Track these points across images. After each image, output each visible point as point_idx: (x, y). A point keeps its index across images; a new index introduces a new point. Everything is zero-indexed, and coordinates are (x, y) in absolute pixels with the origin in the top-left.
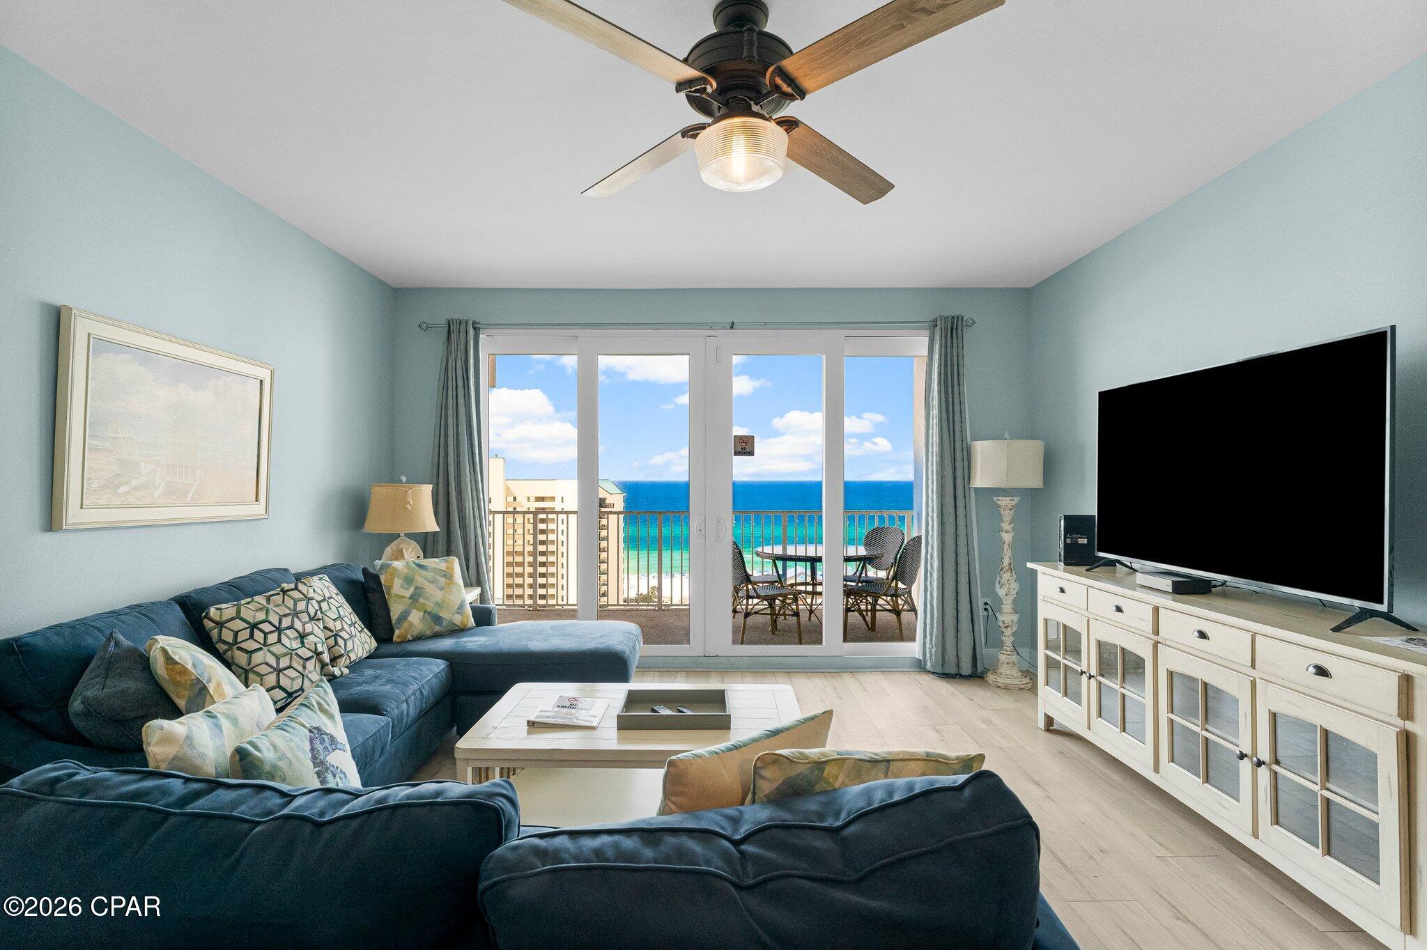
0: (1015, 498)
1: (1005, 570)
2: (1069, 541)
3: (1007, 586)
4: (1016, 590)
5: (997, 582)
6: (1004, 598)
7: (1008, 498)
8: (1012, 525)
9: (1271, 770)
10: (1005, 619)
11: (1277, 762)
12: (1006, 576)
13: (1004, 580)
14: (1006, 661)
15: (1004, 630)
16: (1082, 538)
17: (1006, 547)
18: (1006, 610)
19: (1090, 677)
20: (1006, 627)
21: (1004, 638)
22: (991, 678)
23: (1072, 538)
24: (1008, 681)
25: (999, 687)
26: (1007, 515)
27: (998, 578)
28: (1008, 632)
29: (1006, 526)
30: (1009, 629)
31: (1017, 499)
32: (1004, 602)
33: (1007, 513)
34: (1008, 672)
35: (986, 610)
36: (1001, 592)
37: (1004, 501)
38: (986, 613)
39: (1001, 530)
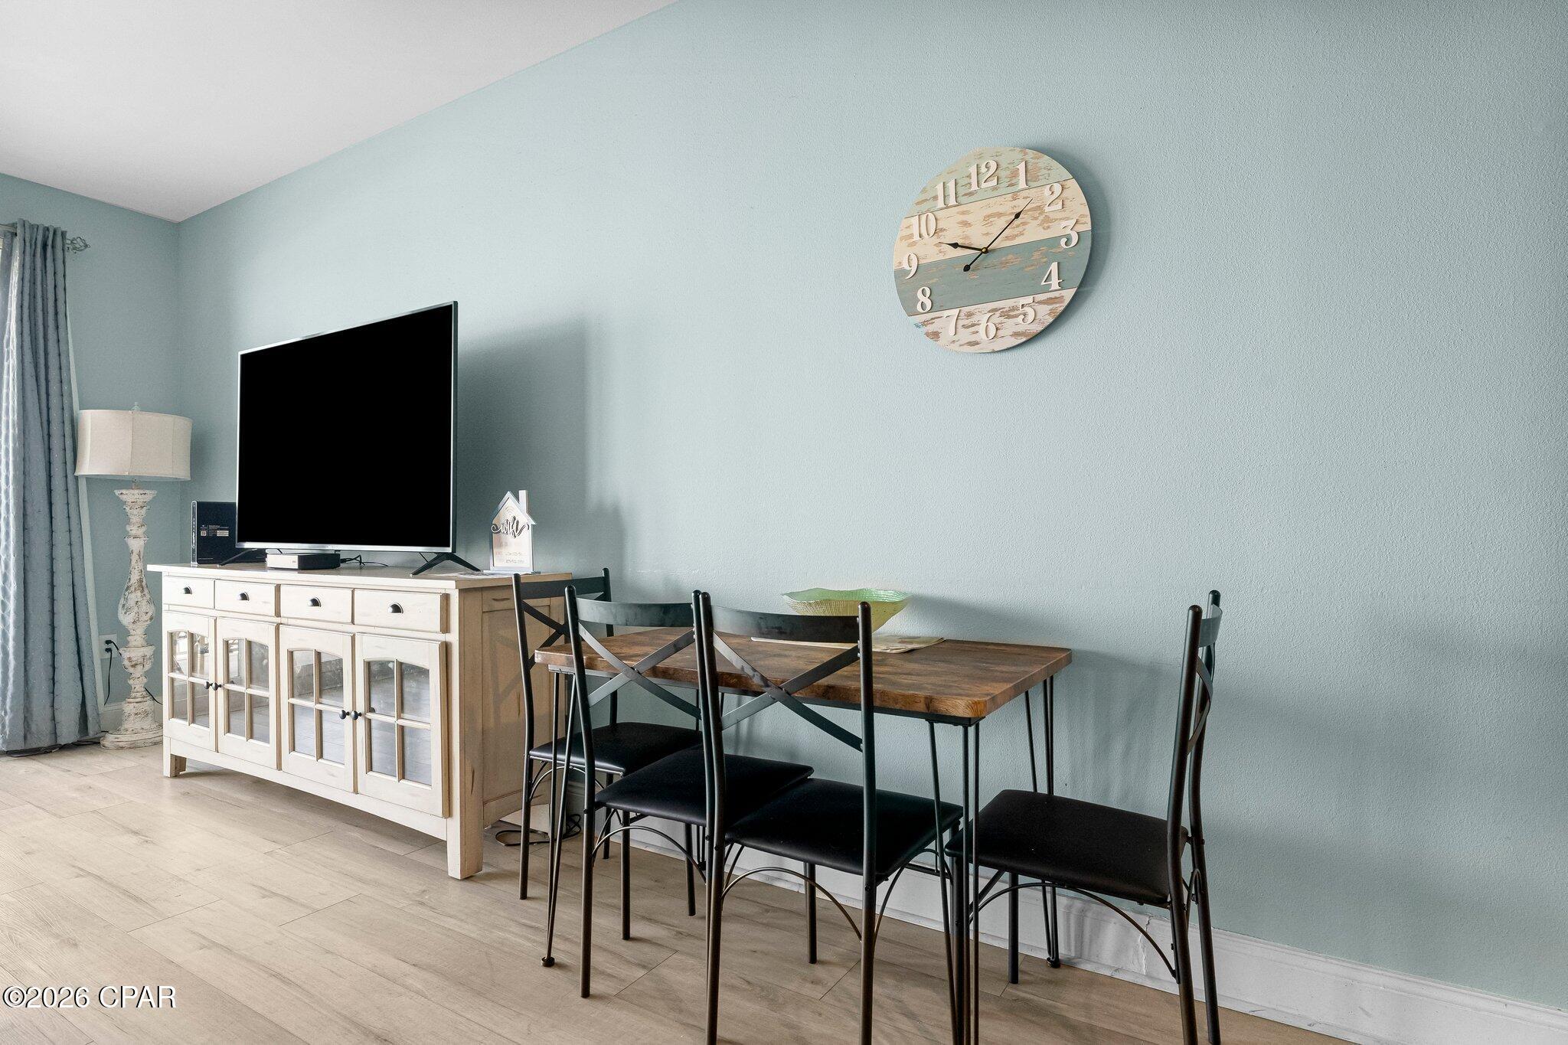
0: (147, 492)
1: (132, 589)
2: (204, 534)
3: (136, 609)
4: (150, 614)
5: (120, 606)
6: (130, 627)
7: (136, 492)
8: (144, 529)
9: (365, 718)
10: (132, 655)
11: (372, 710)
12: (134, 596)
13: (131, 603)
14: (134, 711)
15: (131, 670)
16: (221, 529)
17: (134, 557)
18: (134, 643)
19: (217, 687)
20: (134, 666)
21: (131, 682)
22: (109, 740)
23: (208, 531)
24: (135, 738)
25: (122, 748)
26: (136, 516)
27: (122, 601)
28: (138, 672)
29: (133, 530)
30: (139, 667)
31: (150, 494)
32: (132, 632)
33: (135, 512)
34: (138, 726)
35: (109, 650)
36: (126, 619)
37: (130, 496)
38: (108, 655)
39: (127, 535)
